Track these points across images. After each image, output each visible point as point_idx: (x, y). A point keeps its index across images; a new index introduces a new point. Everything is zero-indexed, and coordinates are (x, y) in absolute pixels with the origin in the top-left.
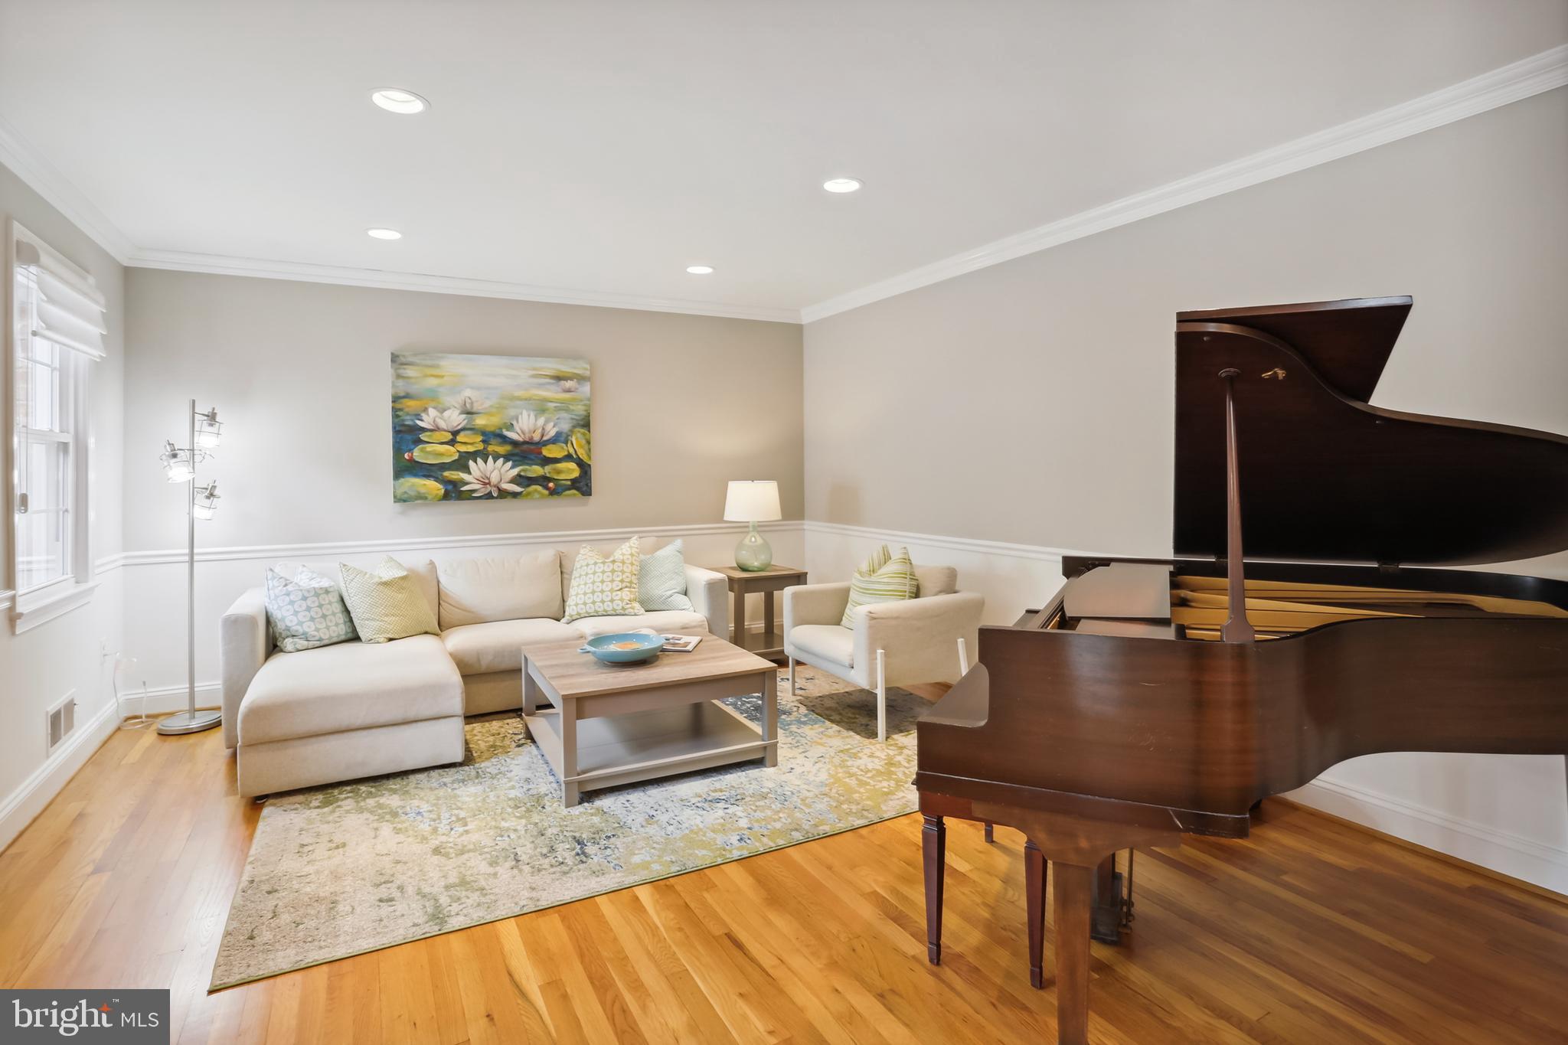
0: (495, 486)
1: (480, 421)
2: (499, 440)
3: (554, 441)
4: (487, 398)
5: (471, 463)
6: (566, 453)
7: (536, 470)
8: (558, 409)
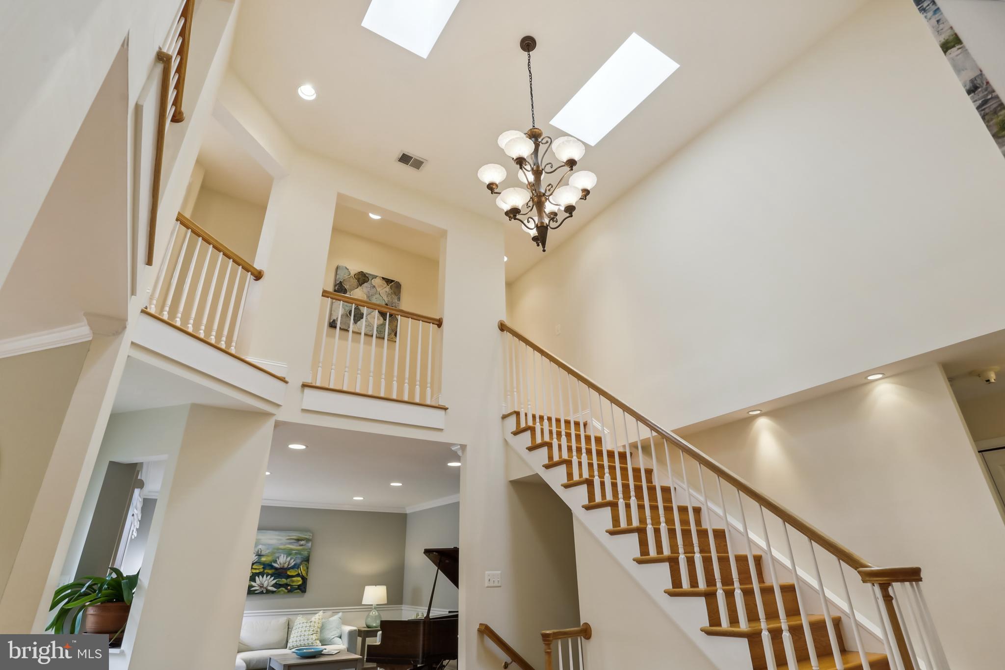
0: (265, 588)
1: (263, 559)
2: (270, 567)
3: (293, 568)
4: (268, 549)
5: (257, 578)
6: (297, 573)
7: (284, 581)
8: (296, 554)
